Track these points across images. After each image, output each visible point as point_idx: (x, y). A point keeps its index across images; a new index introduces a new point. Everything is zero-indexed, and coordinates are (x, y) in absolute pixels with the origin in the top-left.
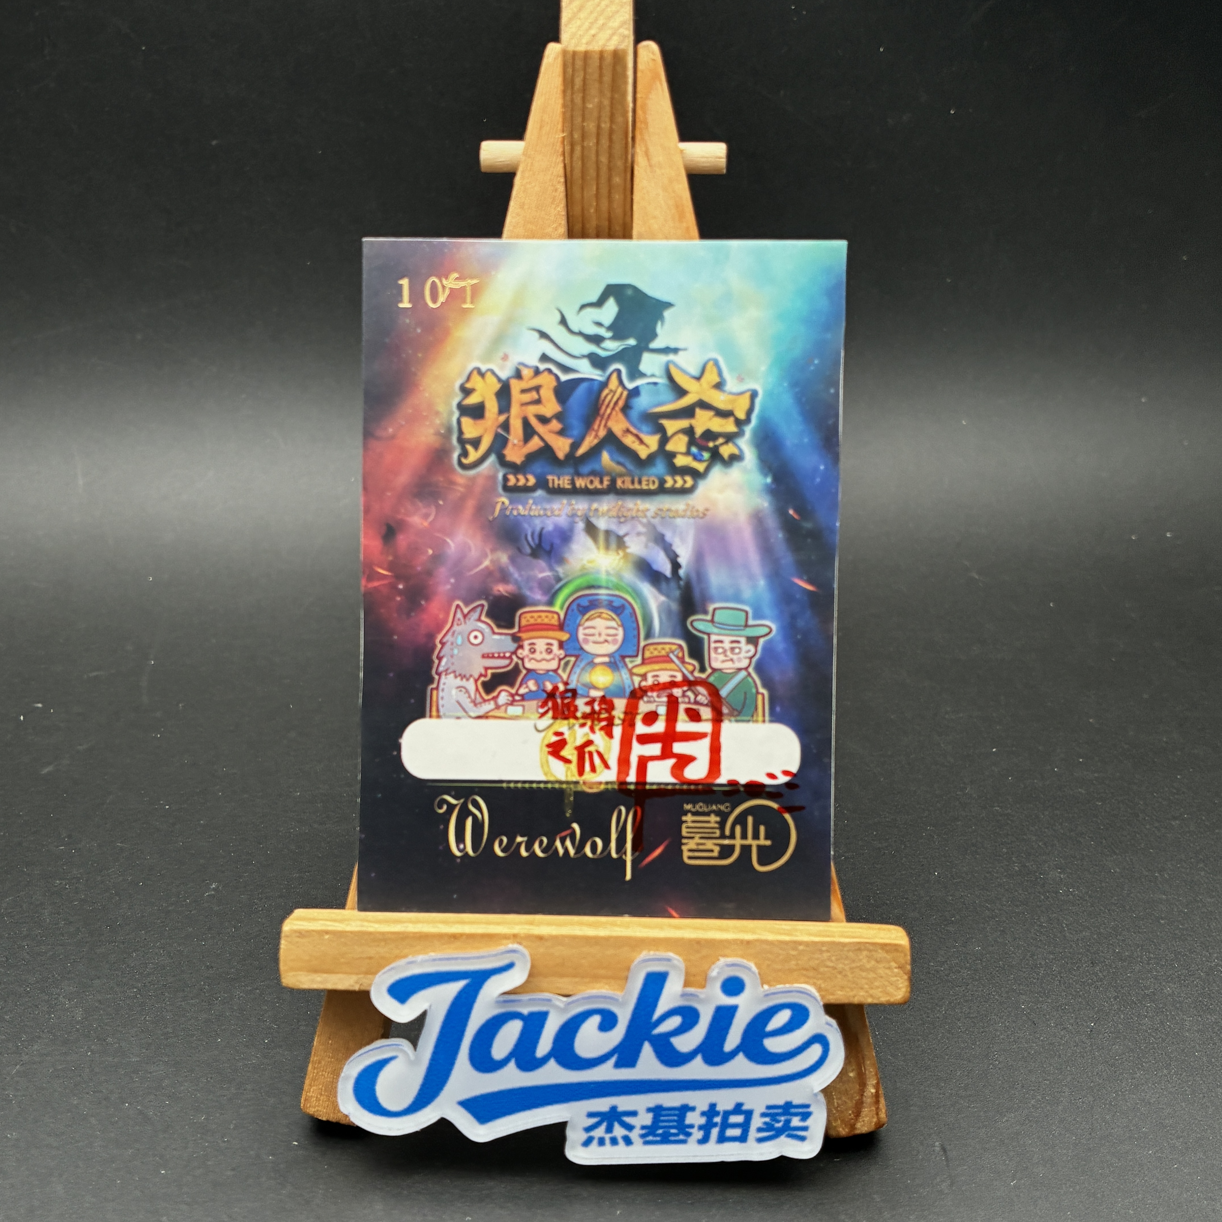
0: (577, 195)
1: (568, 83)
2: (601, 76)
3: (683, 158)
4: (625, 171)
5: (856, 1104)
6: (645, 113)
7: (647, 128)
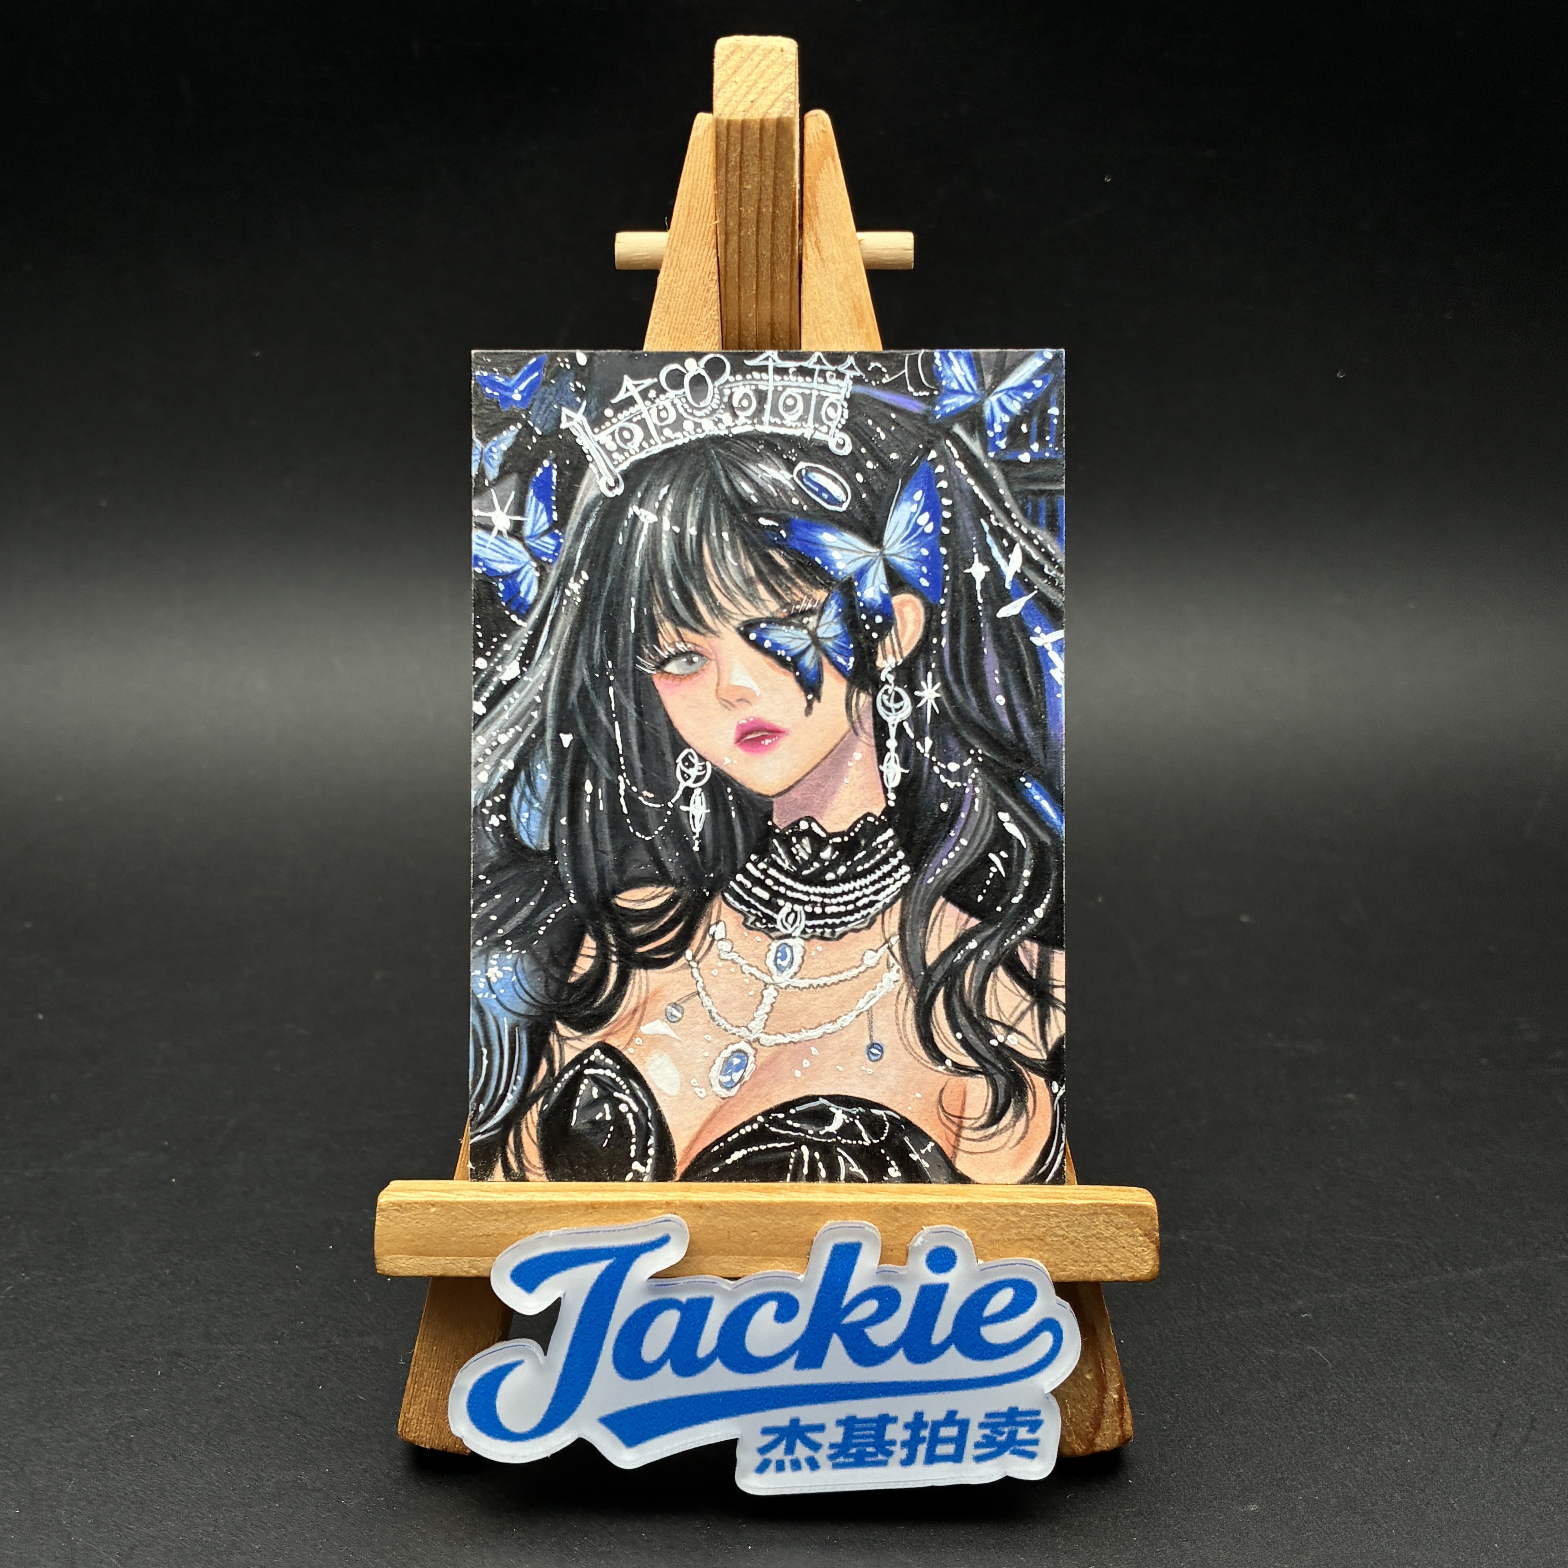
0: (734, 296)
1: (721, 160)
2: (760, 151)
3: (861, 250)
4: (792, 268)
5: (1095, 1413)
6: (814, 196)
7: (817, 213)
